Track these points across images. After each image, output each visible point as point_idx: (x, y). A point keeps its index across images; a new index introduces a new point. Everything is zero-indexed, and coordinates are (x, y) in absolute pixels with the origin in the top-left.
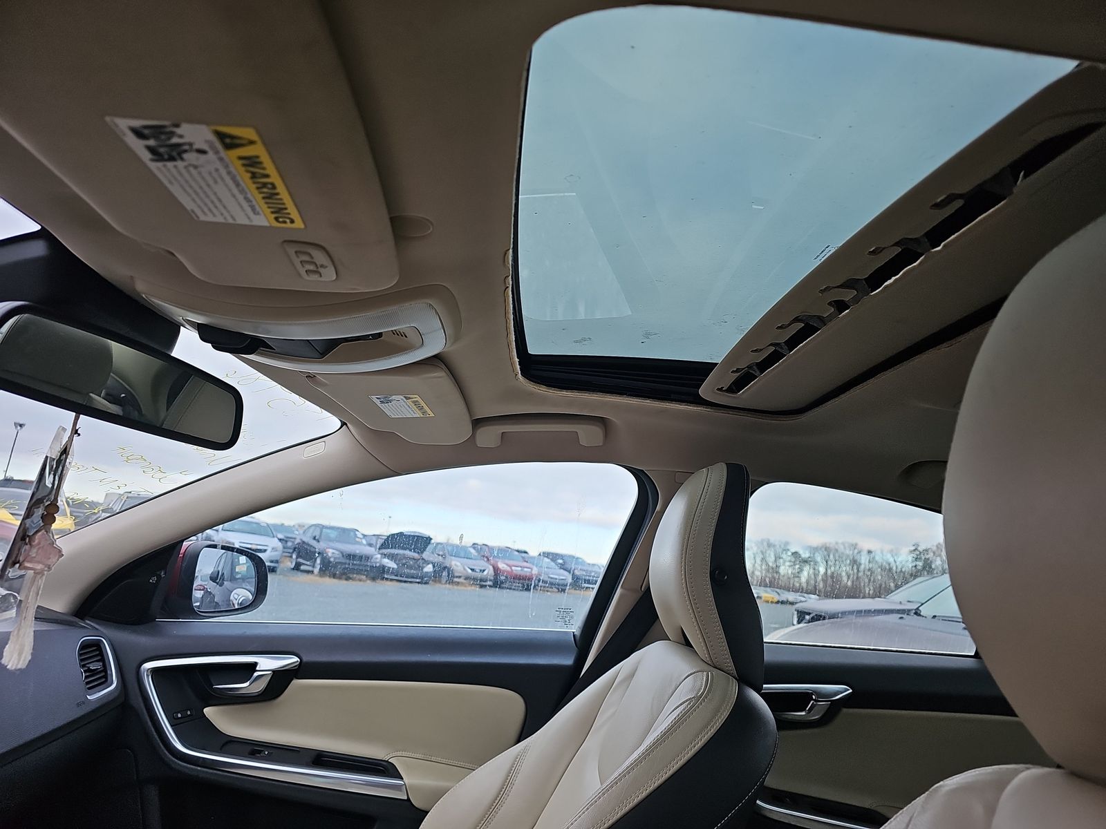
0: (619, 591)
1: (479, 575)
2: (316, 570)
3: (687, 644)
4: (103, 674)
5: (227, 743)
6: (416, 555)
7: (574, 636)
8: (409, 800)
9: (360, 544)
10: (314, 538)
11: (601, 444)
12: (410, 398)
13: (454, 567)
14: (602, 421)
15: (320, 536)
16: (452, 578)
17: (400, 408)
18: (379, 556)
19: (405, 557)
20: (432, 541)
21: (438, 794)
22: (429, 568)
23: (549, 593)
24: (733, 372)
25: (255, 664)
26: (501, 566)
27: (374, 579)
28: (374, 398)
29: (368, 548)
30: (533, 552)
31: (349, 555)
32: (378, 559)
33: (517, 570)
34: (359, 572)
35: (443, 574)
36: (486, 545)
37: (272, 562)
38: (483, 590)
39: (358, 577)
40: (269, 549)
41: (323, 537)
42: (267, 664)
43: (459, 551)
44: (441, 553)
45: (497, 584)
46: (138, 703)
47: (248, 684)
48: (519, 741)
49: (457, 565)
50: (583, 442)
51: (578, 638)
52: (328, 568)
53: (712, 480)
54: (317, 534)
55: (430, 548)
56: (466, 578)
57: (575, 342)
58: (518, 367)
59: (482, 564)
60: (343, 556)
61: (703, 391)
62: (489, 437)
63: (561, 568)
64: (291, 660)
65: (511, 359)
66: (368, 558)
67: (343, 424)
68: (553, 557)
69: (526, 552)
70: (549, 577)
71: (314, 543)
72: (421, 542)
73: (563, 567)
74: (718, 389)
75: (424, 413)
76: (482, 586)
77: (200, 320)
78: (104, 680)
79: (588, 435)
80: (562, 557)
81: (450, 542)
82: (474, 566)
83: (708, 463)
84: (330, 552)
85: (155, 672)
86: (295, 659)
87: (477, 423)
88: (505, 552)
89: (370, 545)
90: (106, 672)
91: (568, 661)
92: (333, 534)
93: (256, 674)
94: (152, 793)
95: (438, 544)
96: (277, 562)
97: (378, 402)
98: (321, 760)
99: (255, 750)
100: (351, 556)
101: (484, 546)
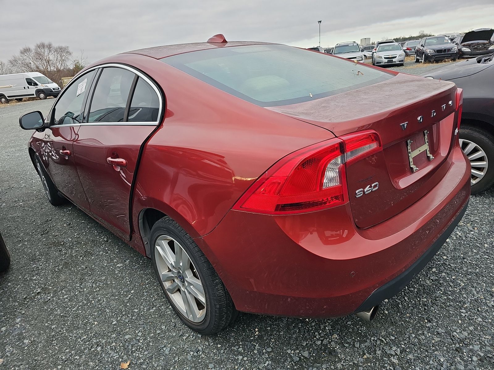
2: (423, 61)
6: (485, 41)
9: (448, 43)
10: (422, 46)
15: (425, 45)
18: (460, 47)
29: (451, 44)
31: (439, 51)
32: (456, 49)
34: (445, 58)
37: (399, 61)
40: (398, 56)
41: (426, 45)
52: (429, 59)
54: (423, 42)
60: (435, 52)
66: (449, 50)
71: (422, 48)
84: (428, 51)
92: (433, 42)
96: (402, 61)
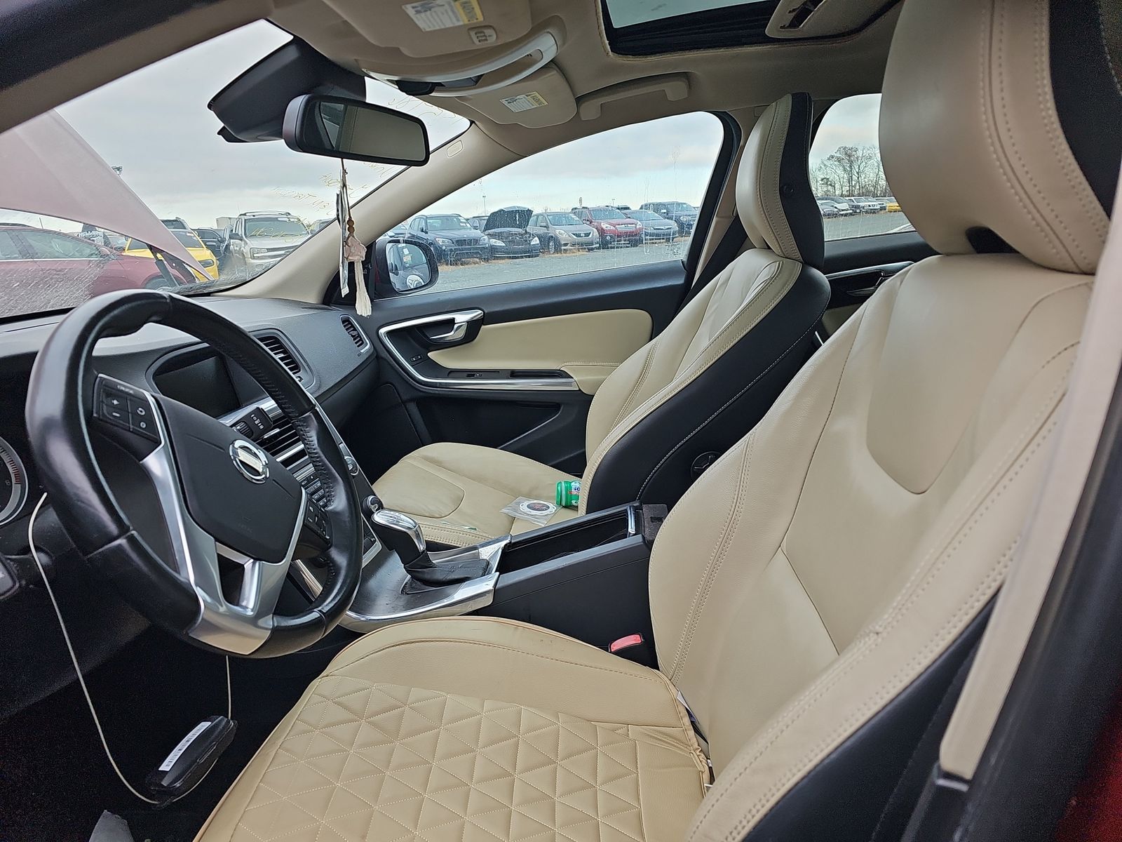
0: (715, 220)
1: (584, 239)
3: (769, 248)
4: (359, 339)
5: (450, 373)
6: (520, 230)
7: (682, 262)
8: (580, 390)
9: (464, 228)
10: (422, 231)
11: (687, 96)
12: (530, 95)
13: (559, 236)
14: (686, 76)
15: (427, 229)
16: (559, 248)
17: (523, 104)
18: (486, 237)
19: (510, 234)
20: (534, 213)
21: (598, 384)
22: (536, 241)
23: (656, 245)
24: (790, 12)
25: (454, 319)
26: (604, 226)
27: (487, 260)
28: (504, 101)
29: (473, 231)
30: (635, 207)
31: (457, 241)
32: (486, 240)
33: (621, 228)
34: (470, 255)
35: (550, 244)
36: (586, 208)
38: (591, 253)
39: (471, 260)
42: (461, 318)
43: (559, 218)
44: (544, 224)
45: (605, 245)
46: (385, 354)
47: (453, 332)
48: (651, 339)
49: (562, 233)
50: (671, 97)
51: (685, 263)
53: (780, 111)
54: (423, 225)
55: (532, 220)
56: (573, 245)
57: (653, 10)
58: (609, 47)
59: (586, 228)
60: (453, 243)
61: (769, 31)
62: (591, 110)
63: (665, 218)
64: (476, 314)
65: (603, 42)
66: (476, 241)
67: (472, 122)
68: (657, 207)
69: (628, 208)
70: (655, 229)
71: (423, 235)
72: (524, 216)
73: (668, 216)
74: (781, 27)
75: (541, 103)
76: (590, 250)
77: (396, 78)
78: (361, 342)
79: (675, 91)
80: (663, 205)
81: (548, 211)
82: (576, 231)
83: (777, 96)
84: (440, 241)
85: (389, 333)
86: (480, 312)
87: (579, 100)
88: (606, 212)
89: (475, 228)
90: (360, 337)
91: (680, 281)
92: (437, 223)
93: (456, 326)
94: (413, 408)
95: (538, 216)
97: (506, 103)
98: (514, 374)
99: (471, 374)
100: (460, 242)
101: (584, 210)
